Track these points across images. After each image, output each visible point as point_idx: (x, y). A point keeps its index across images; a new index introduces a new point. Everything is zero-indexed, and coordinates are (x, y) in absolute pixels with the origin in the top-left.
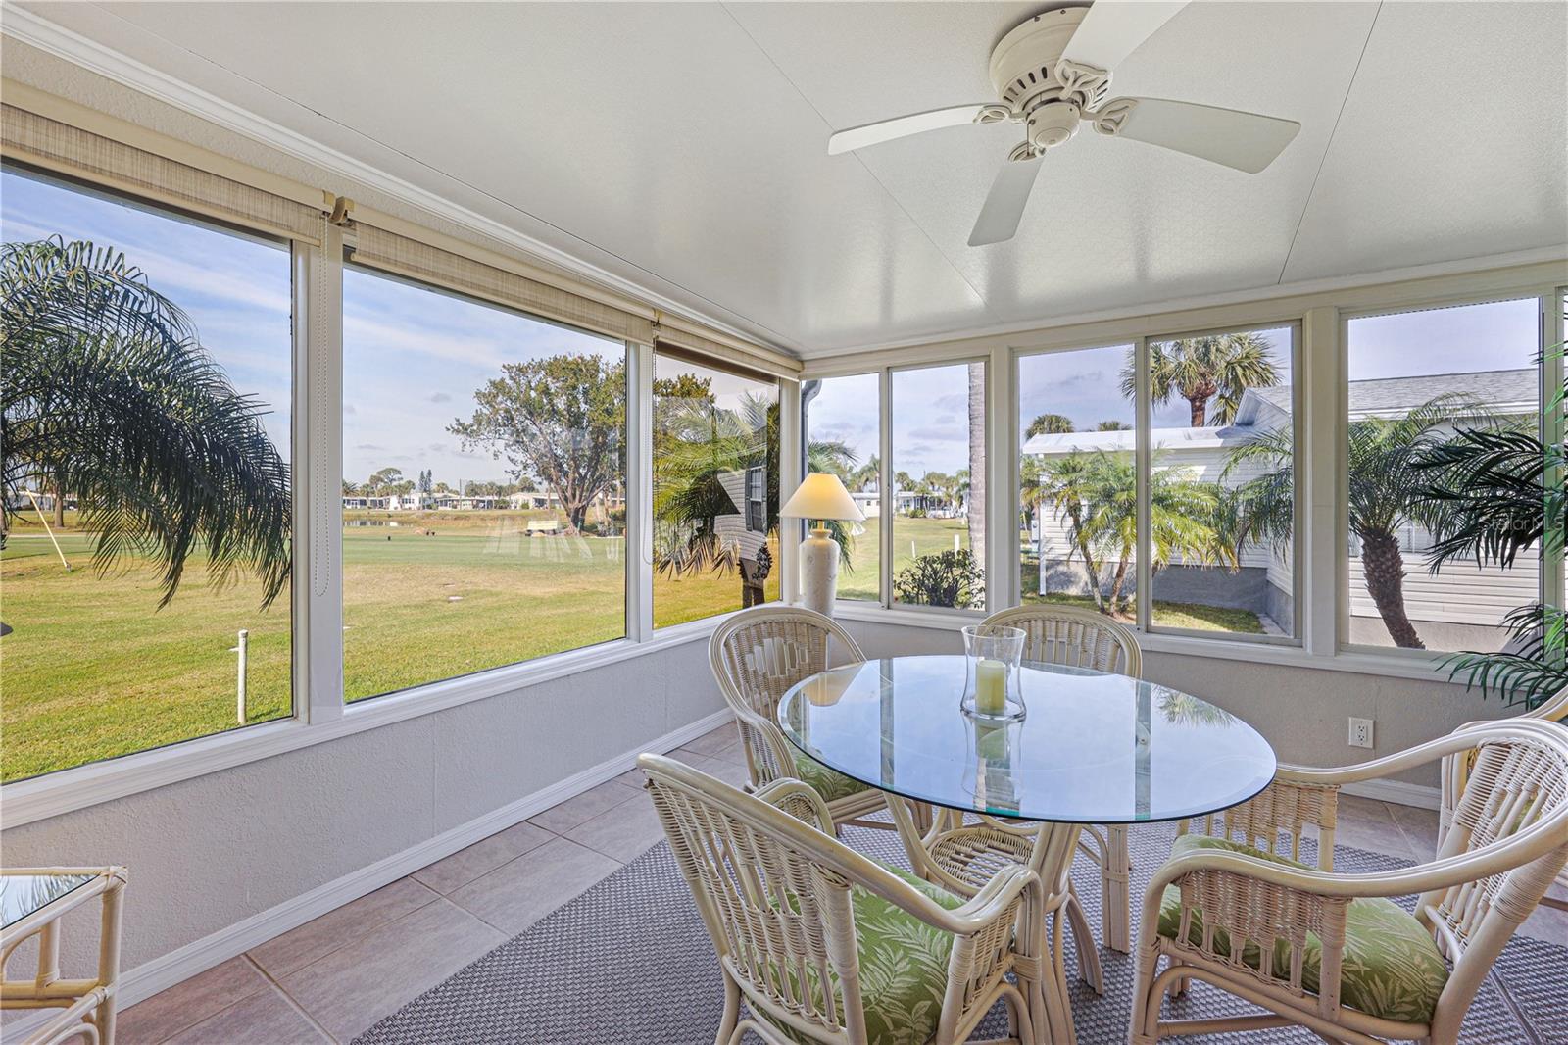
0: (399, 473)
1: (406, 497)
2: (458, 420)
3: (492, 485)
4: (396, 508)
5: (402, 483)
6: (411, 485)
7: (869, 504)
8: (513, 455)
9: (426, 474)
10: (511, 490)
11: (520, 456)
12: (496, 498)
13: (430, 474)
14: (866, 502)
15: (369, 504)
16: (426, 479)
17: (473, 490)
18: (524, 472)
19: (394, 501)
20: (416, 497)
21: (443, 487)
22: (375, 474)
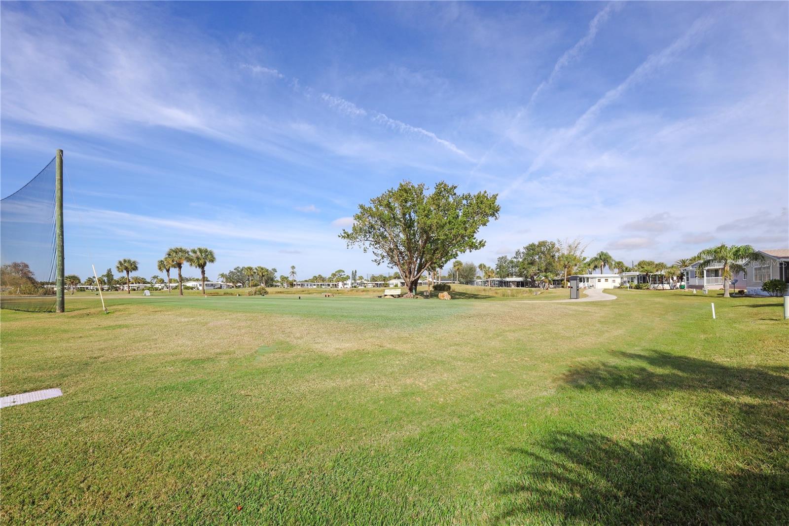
0: (344, 272)
1: (345, 282)
2: (344, 230)
3: (381, 276)
4: (341, 287)
5: (345, 276)
6: (348, 278)
7: (599, 281)
8: (376, 251)
9: (354, 272)
10: (390, 278)
11: (380, 252)
12: (383, 282)
13: (356, 272)
14: (597, 279)
15: (331, 285)
16: (354, 274)
17: (374, 279)
18: (382, 260)
19: (340, 284)
20: (349, 282)
21: (361, 278)
22: (334, 273)
